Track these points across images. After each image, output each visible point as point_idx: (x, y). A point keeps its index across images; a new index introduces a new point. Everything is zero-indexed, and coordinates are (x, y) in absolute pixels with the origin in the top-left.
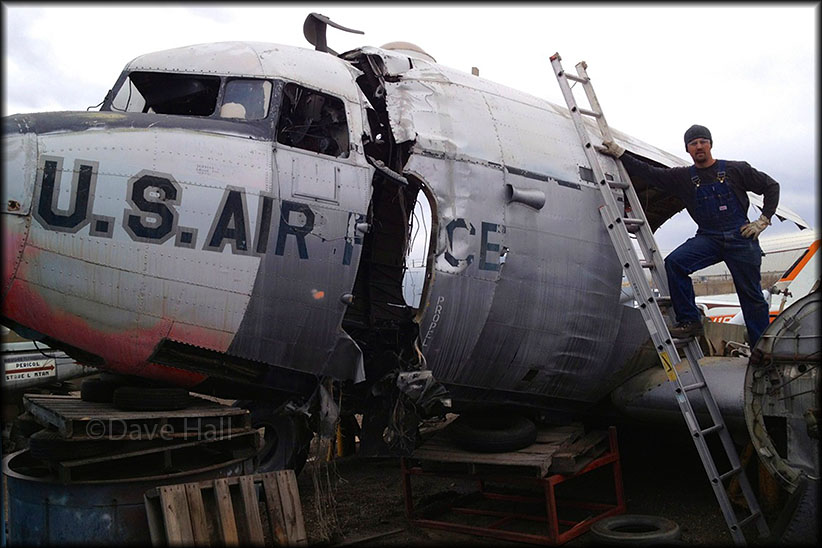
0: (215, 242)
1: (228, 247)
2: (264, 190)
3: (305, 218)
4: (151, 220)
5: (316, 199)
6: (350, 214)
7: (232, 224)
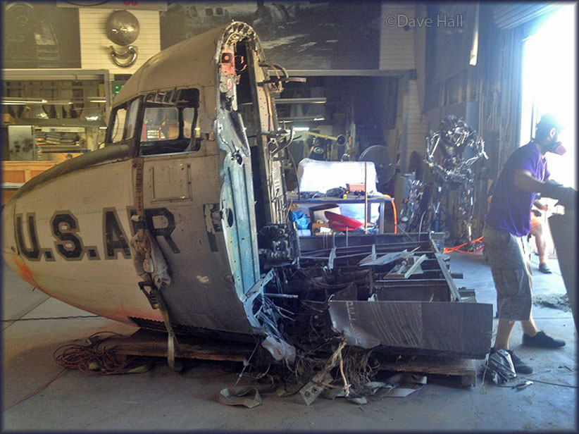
0: (111, 253)
1: (120, 254)
2: (128, 205)
3: (166, 219)
4: (69, 246)
5: (171, 200)
6: (204, 206)
7: (115, 238)
